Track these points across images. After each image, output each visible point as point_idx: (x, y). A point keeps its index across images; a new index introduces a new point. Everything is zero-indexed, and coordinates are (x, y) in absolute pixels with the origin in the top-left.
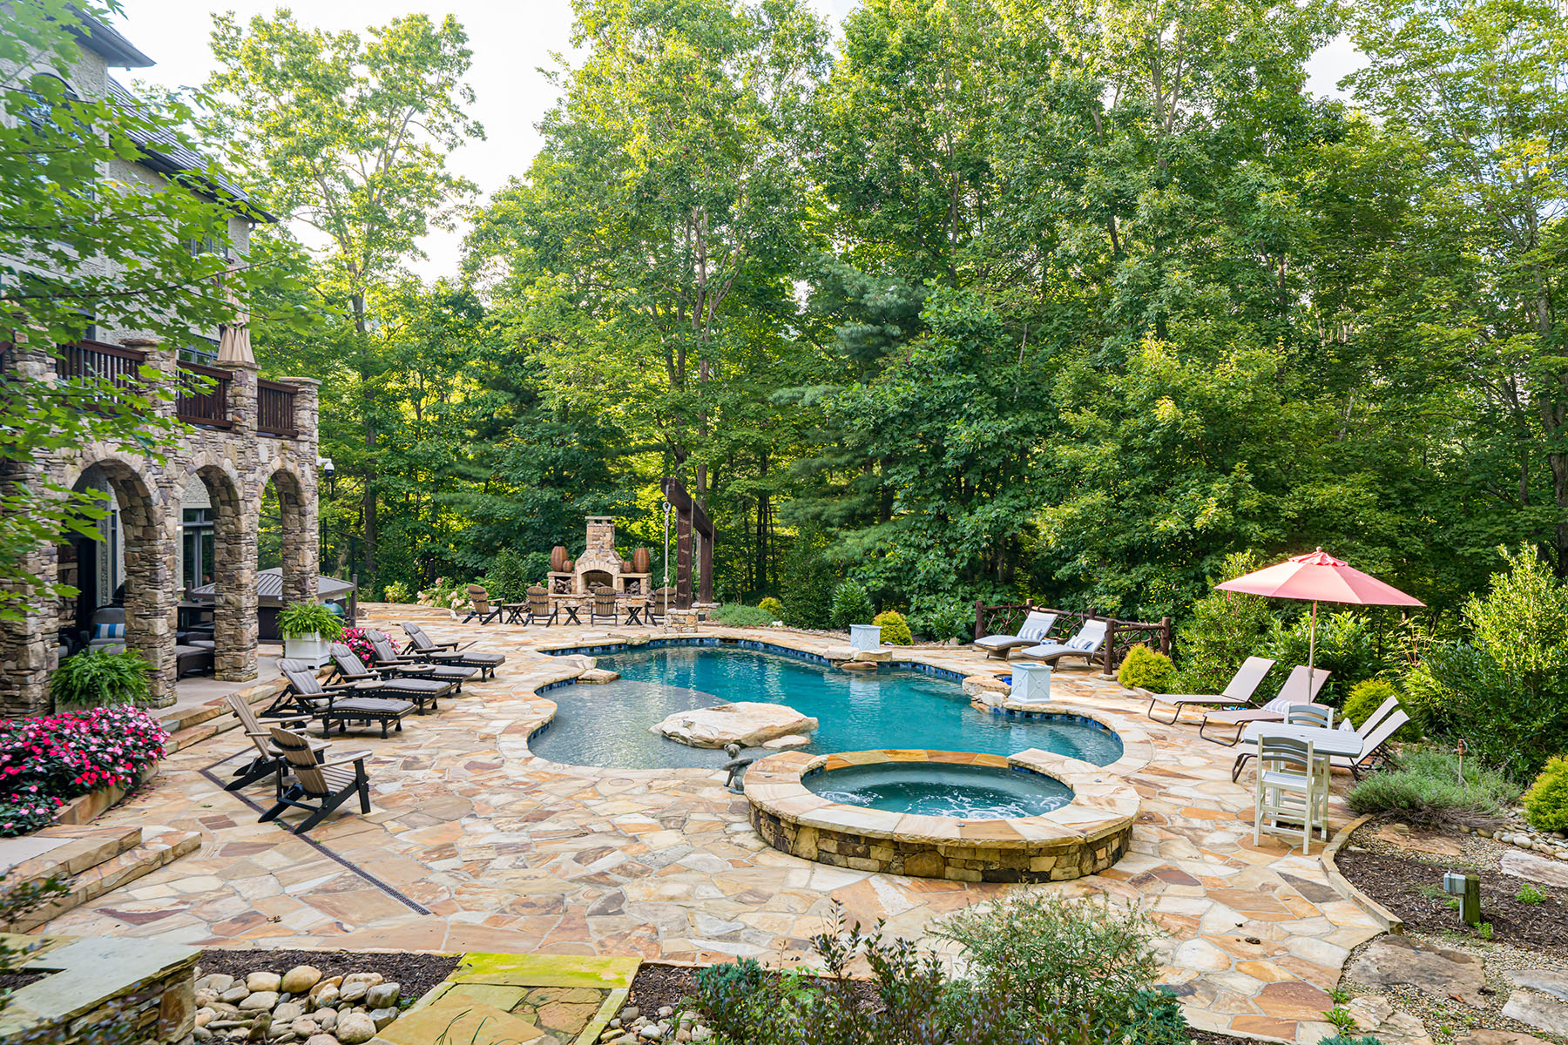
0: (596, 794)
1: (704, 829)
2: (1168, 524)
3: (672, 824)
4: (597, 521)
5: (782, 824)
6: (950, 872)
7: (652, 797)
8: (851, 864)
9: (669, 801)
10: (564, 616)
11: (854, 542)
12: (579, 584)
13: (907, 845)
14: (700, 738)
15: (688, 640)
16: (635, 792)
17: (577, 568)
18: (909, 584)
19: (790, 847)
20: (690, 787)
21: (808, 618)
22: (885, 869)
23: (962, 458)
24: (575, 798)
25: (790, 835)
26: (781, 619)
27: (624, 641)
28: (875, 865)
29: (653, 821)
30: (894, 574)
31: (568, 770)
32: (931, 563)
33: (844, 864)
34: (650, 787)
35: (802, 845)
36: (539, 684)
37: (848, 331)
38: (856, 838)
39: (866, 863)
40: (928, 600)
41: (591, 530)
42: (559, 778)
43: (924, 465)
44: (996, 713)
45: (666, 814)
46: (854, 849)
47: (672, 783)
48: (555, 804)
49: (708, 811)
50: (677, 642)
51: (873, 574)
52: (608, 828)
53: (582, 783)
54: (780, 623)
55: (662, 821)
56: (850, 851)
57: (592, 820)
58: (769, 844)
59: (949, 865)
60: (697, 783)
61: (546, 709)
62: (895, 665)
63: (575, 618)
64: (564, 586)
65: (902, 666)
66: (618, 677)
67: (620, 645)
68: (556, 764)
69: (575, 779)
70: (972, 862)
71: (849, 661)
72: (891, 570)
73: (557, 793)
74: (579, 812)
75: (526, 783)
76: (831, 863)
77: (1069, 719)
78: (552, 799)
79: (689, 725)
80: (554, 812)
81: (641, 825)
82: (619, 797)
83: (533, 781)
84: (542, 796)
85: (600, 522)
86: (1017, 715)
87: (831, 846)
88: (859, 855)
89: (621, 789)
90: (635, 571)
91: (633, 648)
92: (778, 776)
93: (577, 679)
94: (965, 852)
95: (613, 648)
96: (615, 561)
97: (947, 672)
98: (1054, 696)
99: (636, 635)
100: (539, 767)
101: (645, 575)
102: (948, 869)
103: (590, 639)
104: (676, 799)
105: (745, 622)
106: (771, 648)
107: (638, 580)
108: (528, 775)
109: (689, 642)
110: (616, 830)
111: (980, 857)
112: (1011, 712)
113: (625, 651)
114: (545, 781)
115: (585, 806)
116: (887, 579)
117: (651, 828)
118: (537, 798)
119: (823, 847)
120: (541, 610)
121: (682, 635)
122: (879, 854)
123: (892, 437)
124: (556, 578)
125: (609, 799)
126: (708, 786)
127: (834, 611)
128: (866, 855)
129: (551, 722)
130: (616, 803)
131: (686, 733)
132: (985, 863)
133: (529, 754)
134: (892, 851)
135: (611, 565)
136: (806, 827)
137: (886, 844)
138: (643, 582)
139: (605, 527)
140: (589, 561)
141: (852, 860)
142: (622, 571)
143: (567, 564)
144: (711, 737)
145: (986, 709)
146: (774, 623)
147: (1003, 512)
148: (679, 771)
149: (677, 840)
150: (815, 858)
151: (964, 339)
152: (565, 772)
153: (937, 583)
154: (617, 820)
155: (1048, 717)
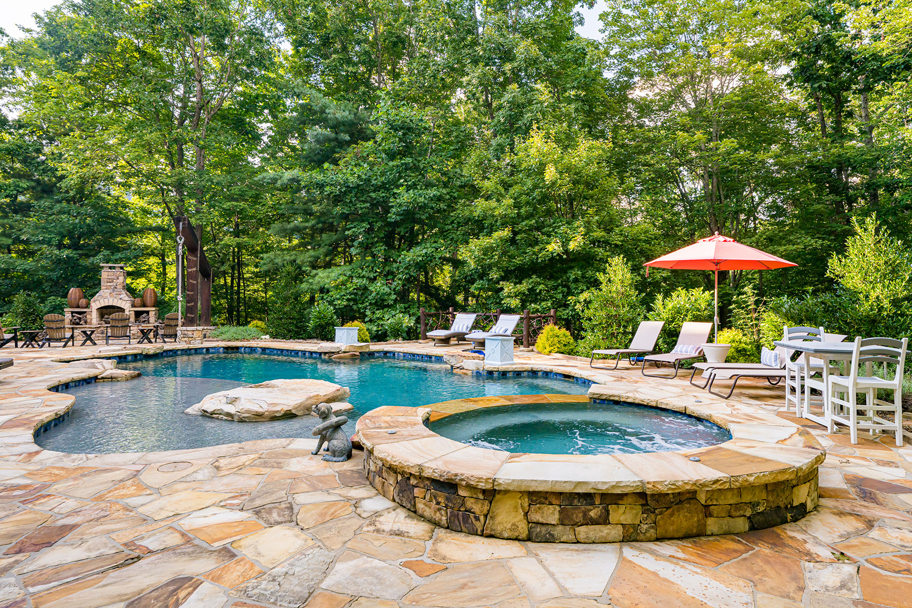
0: (142, 488)
1: (327, 517)
2: (554, 247)
3: (275, 516)
4: (110, 268)
5: (462, 493)
6: (712, 525)
7: (225, 480)
8: (582, 537)
9: (254, 482)
10: (80, 339)
11: (323, 277)
12: (94, 317)
13: (660, 497)
14: (247, 412)
15: (196, 349)
16: (199, 476)
17: (93, 304)
18: (363, 303)
19: (479, 526)
20: (273, 461)
21: (290, 331)
22: (630, 537)
23: (402, 215)
24: (109, 496)
25: (478, 508)
26: (267, 334)
27: (140, 352)
28: (615, 532)
29: (244, 515)
30: (353, 296)
31: (94, 460)
32: (379, 287)
33: (572, 537)
34: (217, 468)
35: (499, 519)
36: (54, 382)
37: (315, 133)
38: (588, 497)
39: (603, 531)
40: (378, 314)
41: (105, 275)
42: (82, 473)
43: (372, 222)
44: (478, 375)
45: (258, 502)
46: (585, 514)
47: (243, 459)
48: (76, 512)
49: (315, 489)
50: (187, 352)
51: (338, 296)
52: (174, 539)
53: (118, 475)
54: (268, 337)
55: (257, 513)
56: (579, 517)
57: (142, 529)
58: (437, 524)
59: (711, 515)
60: (277, 455)
61: (63, 402)
62: (371, 354)
63: (92, 340)
64: (80, 319)
65: (376, 355)
66: (139, 375)
67: (135, 355)
68: (75, 456)
69: (106, 471)
70: (737, 506)
71: (338, 353)
72: (351, 294)
73: (78, 493)
74: (119, 520)
75: (25, 487)
76: (549, 539)
77: (534, 373)
78: (71, 504)
79: (233, 401)
80: (73, 527)
81: (228, 525)
82: (179, 486)
83: (37, 482)
84: (53, 502)
85: (114, 268)
86: (496, 374)
87: (550, 514)
88: (594, 522)
89: (177, 475)
90: (145, 306)
91: (148, 357)
92: (404, 431)
93: (96, 378)
94: (729, 495)
95: (130, 358)
96: (127, 298)
97: (414, 355)
98: (516, 360)
99: (150, 348)
100: (49, 463)
101: (154, 309)
102: (710, 521)
103: (106, 351)
104: (260, 478)
105: (240, 337)
106: (267, 351)
107: (148, 312)
108: (31, 474)
109: (197, 351)
110: (188, 541)
111: (747, 498)
112: (490, 373)
113: (141, 360)
114: (57, 479)
115: (128, 509)
116: (348, 300)
117: (246, 529)
118: (43, 507)
119: (536, 517)
120: (57, 335)
121: (191, 346)
122: (622, 515)
123: (351, 202)
124: (72, 313)
125: (164, 491)
126: (292, 456)
127: (311, 324)
128: (604, 520)
129: (67, 414)
130: (176, 497)
131: (231, 409)
132: (754, 505)
133: (36, 448)
134: (639, 508)
135: (125, 302)
136: (506, 492)
137: (630, 500)
138: (152, 314)
139: (118, 272)
140: (103, 298)
141: (582, 531)
142: (133, 306)
143: (83, 301)
144: (260, 410)
145: (469, 373)
146: (263, 337)
147: (430, 251)
148: (248, 445)
149: (299, 543)
150: (524, 535)
151: (404, 134)
152: (90, 464)
153: (383, 300)
154: (187, 524)
155: (518, 374)
